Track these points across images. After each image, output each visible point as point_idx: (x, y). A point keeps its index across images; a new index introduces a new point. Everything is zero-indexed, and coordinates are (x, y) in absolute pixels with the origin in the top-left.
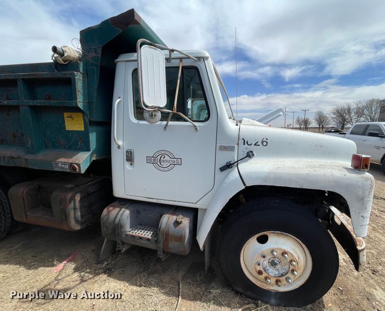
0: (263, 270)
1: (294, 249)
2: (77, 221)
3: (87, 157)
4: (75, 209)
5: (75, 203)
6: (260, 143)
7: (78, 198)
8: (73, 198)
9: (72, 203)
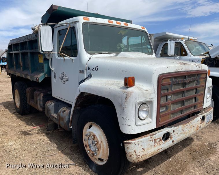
0: (88, 145)
1: (100, 136)
2: (41, 106)
3: (42, 75)
4: (40, 100)
5: (40, 97)
6: (94, 69)
7: (42, 95)
8: (39, 95)
9: (39, 97)
